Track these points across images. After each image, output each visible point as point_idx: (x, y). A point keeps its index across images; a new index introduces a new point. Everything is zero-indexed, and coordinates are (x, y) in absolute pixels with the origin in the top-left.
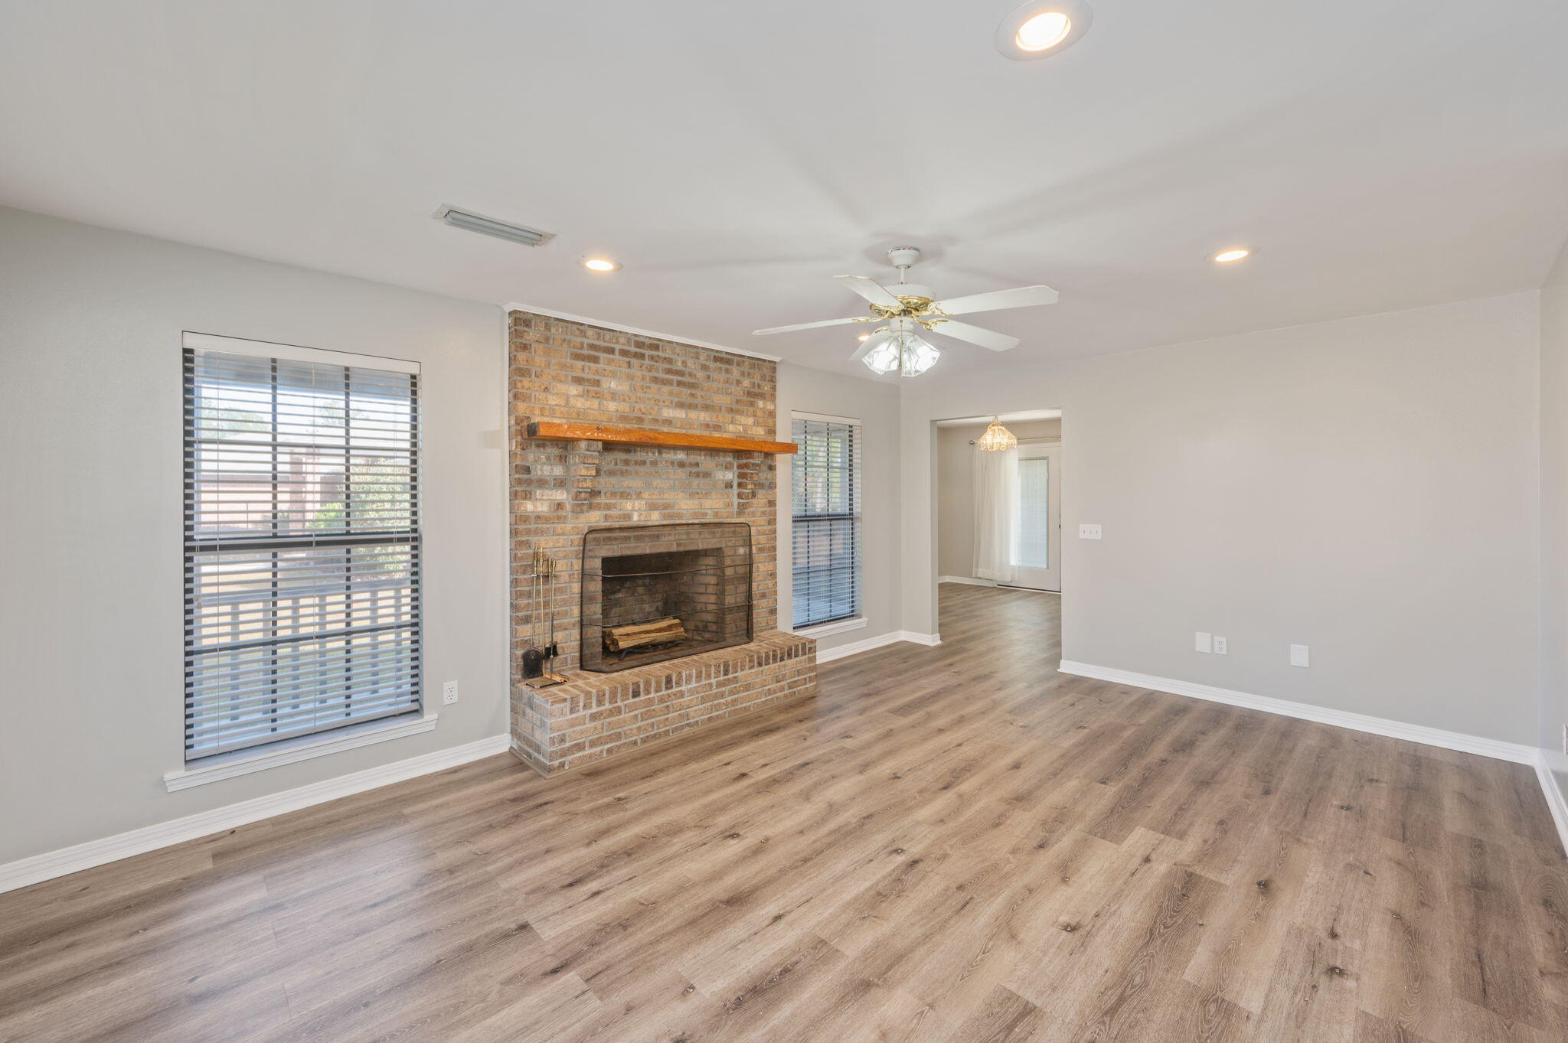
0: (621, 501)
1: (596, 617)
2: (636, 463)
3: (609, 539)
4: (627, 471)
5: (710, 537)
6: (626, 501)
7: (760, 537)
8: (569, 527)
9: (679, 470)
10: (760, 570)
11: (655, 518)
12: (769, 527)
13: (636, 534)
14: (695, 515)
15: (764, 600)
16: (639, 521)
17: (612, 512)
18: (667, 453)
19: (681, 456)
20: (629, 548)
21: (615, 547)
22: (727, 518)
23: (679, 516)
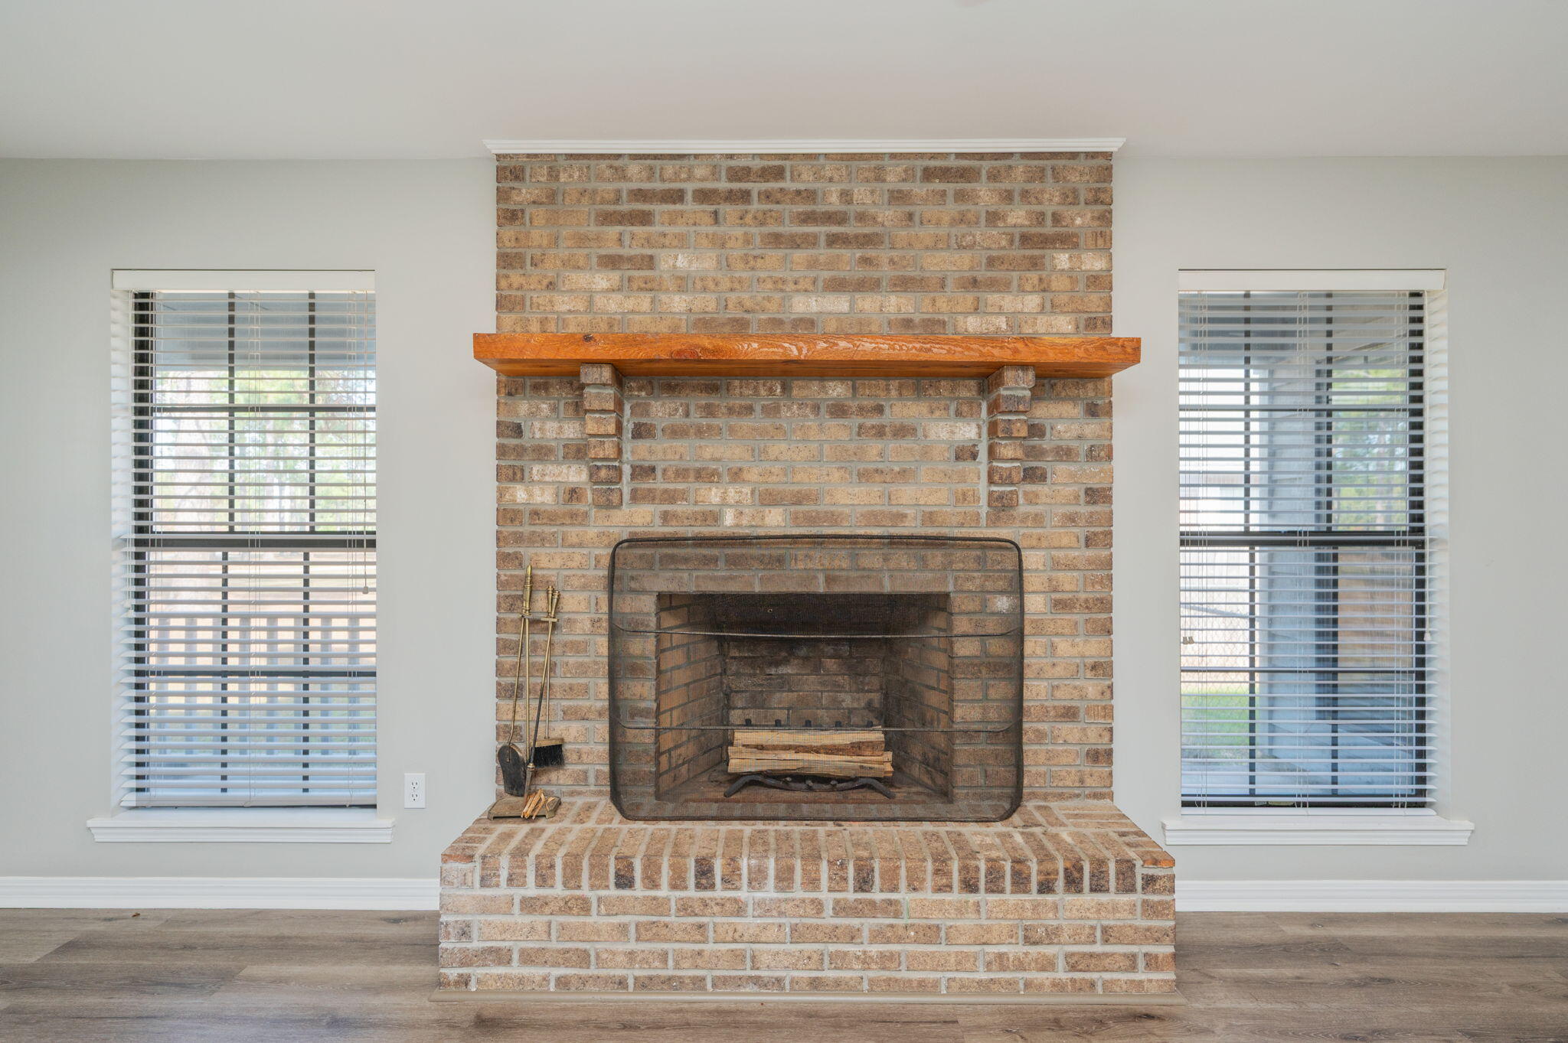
0: (697, 485)
1: (643, 705)
2: (731, 411)
3: (673, 559)
4: (709, 427)
5: (913, 565)
6: (708, 486)
7: (1061, 574)
8: (592, 532)
9: (833, 425)
10: (1059, 652)
11: (775, 520)
12: (1090, 553)
13: (728, 551)
14: (872, 517)
15: (1070, 725)
16: (737, 526)
17: (679, 508)
18: (800, 387)
19: (837, 390)
20: (713, 579)
21: (685, 575)
22: (962, 525)
23: (833, 518)
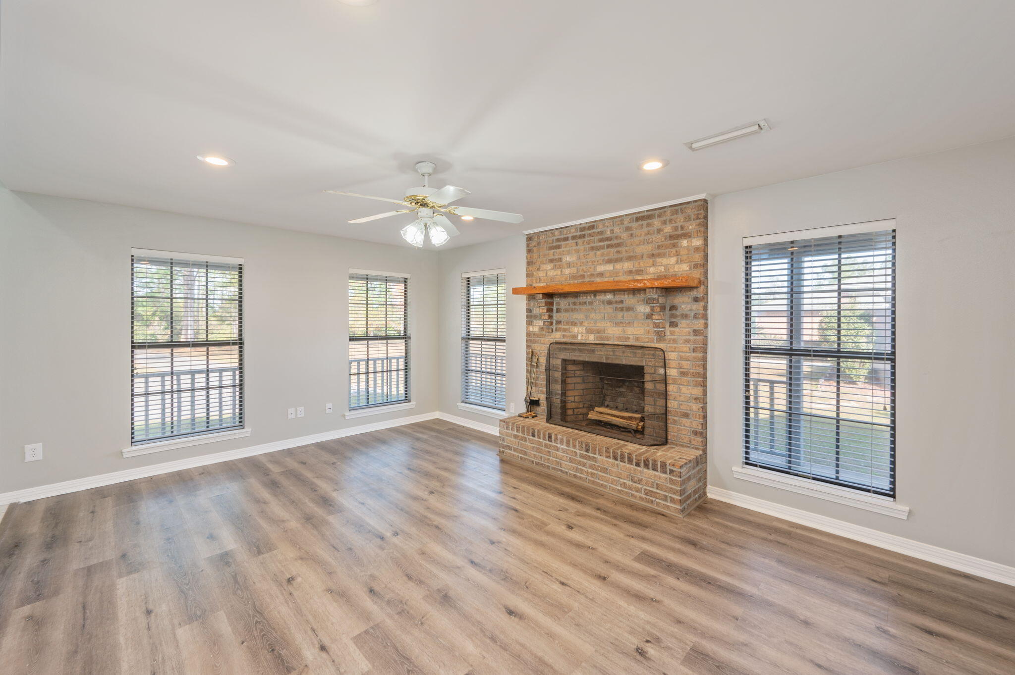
0: (572, 327)
1: (558, 392)
2: (580, 304)
3: (565, 349)
4: (575, 309)
5: (632, 355)
6: (574, 327)
7: (683, 362)
8: (547, 340)
9: (608, 307)
11: (592, 338)
13: (579, 347)
14: (619, 338)
15: (687, 420)
16: (582, 339)
17: (567, 334)
18: (599, 296)
19: (609, 297)
20: (575, 356)
21: (568, 354)
22: (648, 342)
23: (608, 338)
